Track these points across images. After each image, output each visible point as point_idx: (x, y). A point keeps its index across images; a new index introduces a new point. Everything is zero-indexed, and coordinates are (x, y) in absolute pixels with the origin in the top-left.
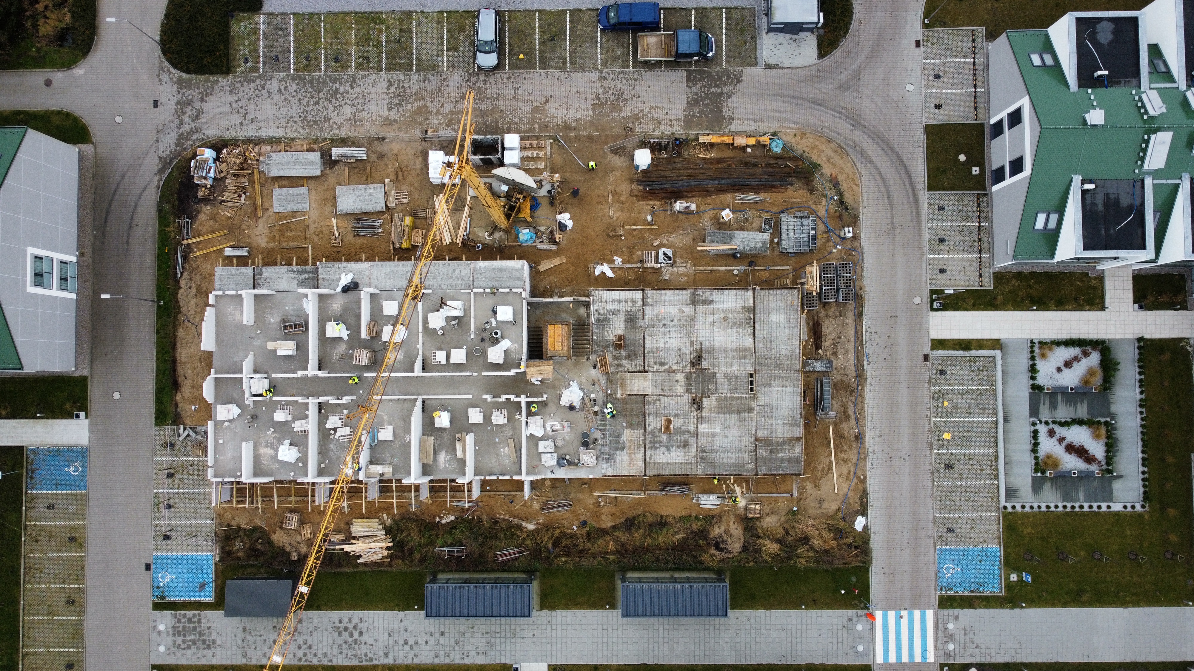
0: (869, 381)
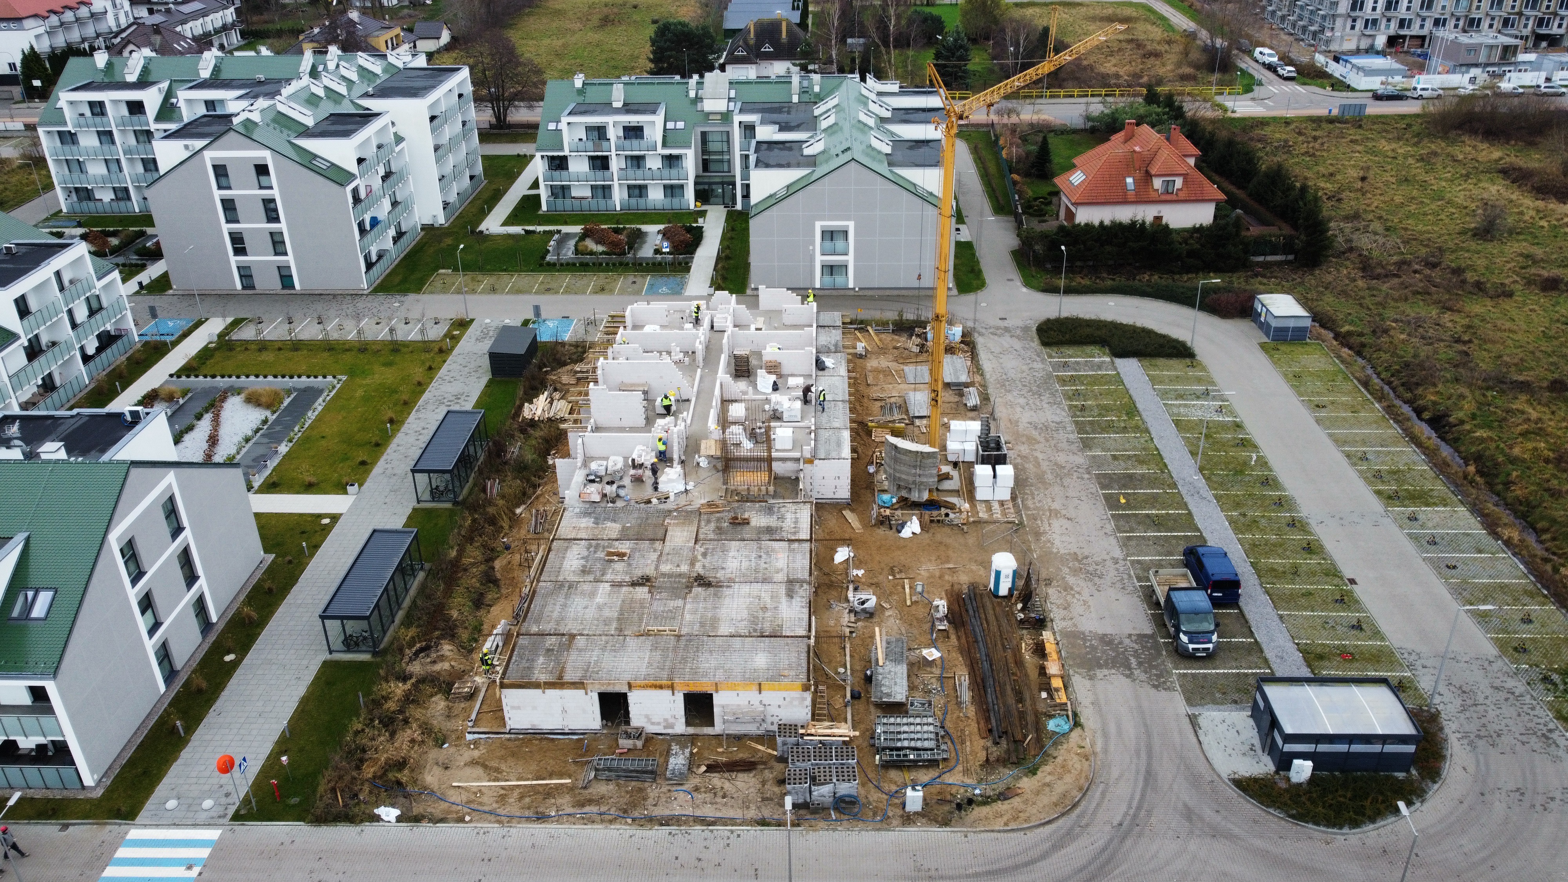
0: (639, 833)
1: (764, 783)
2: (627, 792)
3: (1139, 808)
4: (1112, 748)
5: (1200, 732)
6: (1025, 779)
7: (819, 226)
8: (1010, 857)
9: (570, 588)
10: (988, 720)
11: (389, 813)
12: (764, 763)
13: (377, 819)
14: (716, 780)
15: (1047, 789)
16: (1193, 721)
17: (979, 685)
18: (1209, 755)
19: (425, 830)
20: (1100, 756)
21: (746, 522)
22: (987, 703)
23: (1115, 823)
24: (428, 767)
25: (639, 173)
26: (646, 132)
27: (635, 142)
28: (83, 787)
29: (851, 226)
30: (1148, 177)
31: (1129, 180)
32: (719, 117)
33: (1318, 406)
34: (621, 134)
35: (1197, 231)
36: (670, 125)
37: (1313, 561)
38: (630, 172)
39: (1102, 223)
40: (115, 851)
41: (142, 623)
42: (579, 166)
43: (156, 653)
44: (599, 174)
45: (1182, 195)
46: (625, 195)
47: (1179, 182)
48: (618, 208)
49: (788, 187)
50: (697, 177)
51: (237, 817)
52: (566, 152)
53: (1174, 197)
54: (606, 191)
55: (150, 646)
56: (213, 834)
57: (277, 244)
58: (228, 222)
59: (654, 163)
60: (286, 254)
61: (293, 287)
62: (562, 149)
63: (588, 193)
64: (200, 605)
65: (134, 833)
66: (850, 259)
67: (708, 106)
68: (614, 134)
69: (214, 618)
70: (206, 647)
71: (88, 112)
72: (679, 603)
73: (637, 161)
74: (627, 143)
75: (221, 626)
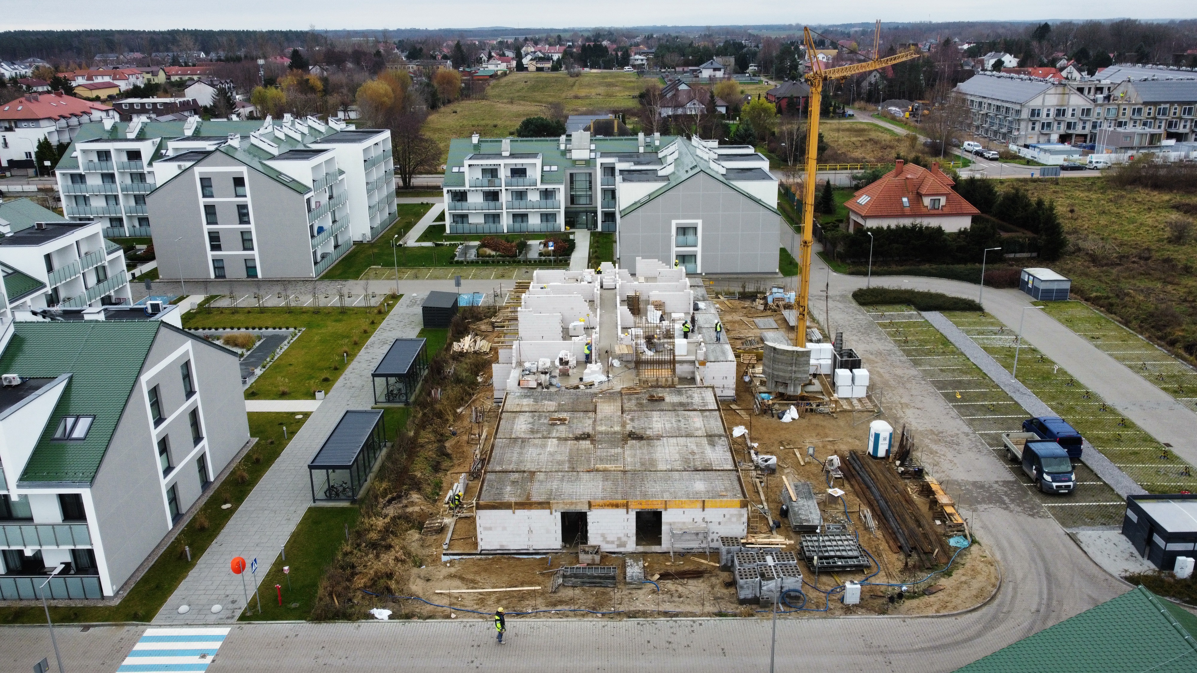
0: (611, 624)
1: (713, 587)
2: (593, 595)
3: (1050, 599)
4: (1010, 557)
5: (1082, 545)
6: (943, 579)
7: (674, 223)
8: (948, 636)
9: (522, 442)
10: (896, 540)
11: (382, 614)
12: (710, 572)
13: (373, 617)
14: (670, 585)
15: (965, 586)
16: (1073, 538)
17: (880, 516)
18: (1097, 560)
19: (416, 626)
20: (1002, 563)
21: (662, 399)
22: (892, 528)
23: (1033, 610)
24: (412, 579)
25: (523, 203)
26: (528, 173)
27: (521, 180)
28: (103, 597)
29: (699, 223)
30: (919, 196)
31: (905, 200)
32: (584, 163)
33: (1093, 338)
34: (509, 174)
35: (962, 233)
36: (546, 168)
37: (1130, 432)
38: (516, 203)
39: (889, 227)
40: (134, 645)
41: (160, 464)
42: (475, 199)
43: (168, 492)
44: (492, 204)
45: (946, 211)
46: (511, 222)
47: (943, 201)
48: (505, 231)
49: (649, 195)
50: (566, 208)
51: (243, 618)
52: (467, 188)
53: (940, 212)
54: (496, 217)
55: (164, 483)
56: (224, 631)
57: (246, 243)
58: (208, 223)
59: (534, 197)
60: (252, 249)
61: (256, 276)
62: (463, 185)
63: (481, 220)
64: (201, 461)
65: (150, 632)
66: (698, 250)
67: (576, 155)
68: (504, 174)
69: (212, 479)
70: (205, 499)
71: (95, 159)
72: (619, 450)
73: (521, 195)
74: (514, 180)
75: (217, 485)
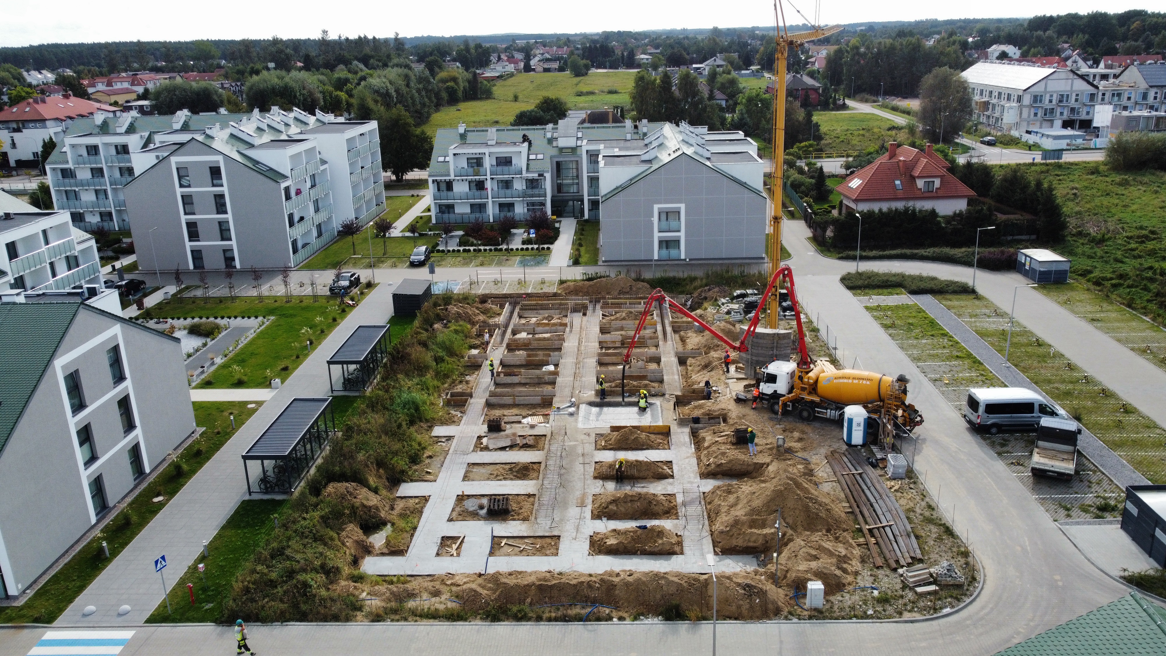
5: (1077, 541)
7: (656, 207)
16: (1066, 533)
18: (1092, 558)
25: (508, 192)
26: (514, 161)
27: (506, 168)
28: (8, 597)
29: (682, 207)
30: (913, 178)
31: (898, 182)
32: (570, 150)
33: (1093, 320)
34: (495, 163)
35: (957, 216)
36: (532, 157)
37: (1132, 418)
38: (502, 192)
39: (880, 210)
40: (29, 650)
41: (80, 454)
42: (461, 188)
43: (90, 485)
44: (477, 193)
45: (940, 193)
46: (497, 211)
47: (937, 183)
48: (491, 220)
49: (631, 180)
50: (553, 196)
51: (153, 620)
52: (452, 177)
53: (934, 194)
54: (481, 208)
55: (85, 476)
56: (128, 634)
57: (224, 233)
58: (186, 214)
59: (519, 186)
60: (230, 239)
61: (235, 267)
62: (449, 175)
63: (468, 210)
64: (135, 452)
65: (50, 634)
66: (682, 235)
67: (562, 142)
68: (488, 163)
69: (147, 470)
70: (137, 492)
71: (84, 153)
73: (507, 184)
74: (499, 168)
75: (153, 477)
